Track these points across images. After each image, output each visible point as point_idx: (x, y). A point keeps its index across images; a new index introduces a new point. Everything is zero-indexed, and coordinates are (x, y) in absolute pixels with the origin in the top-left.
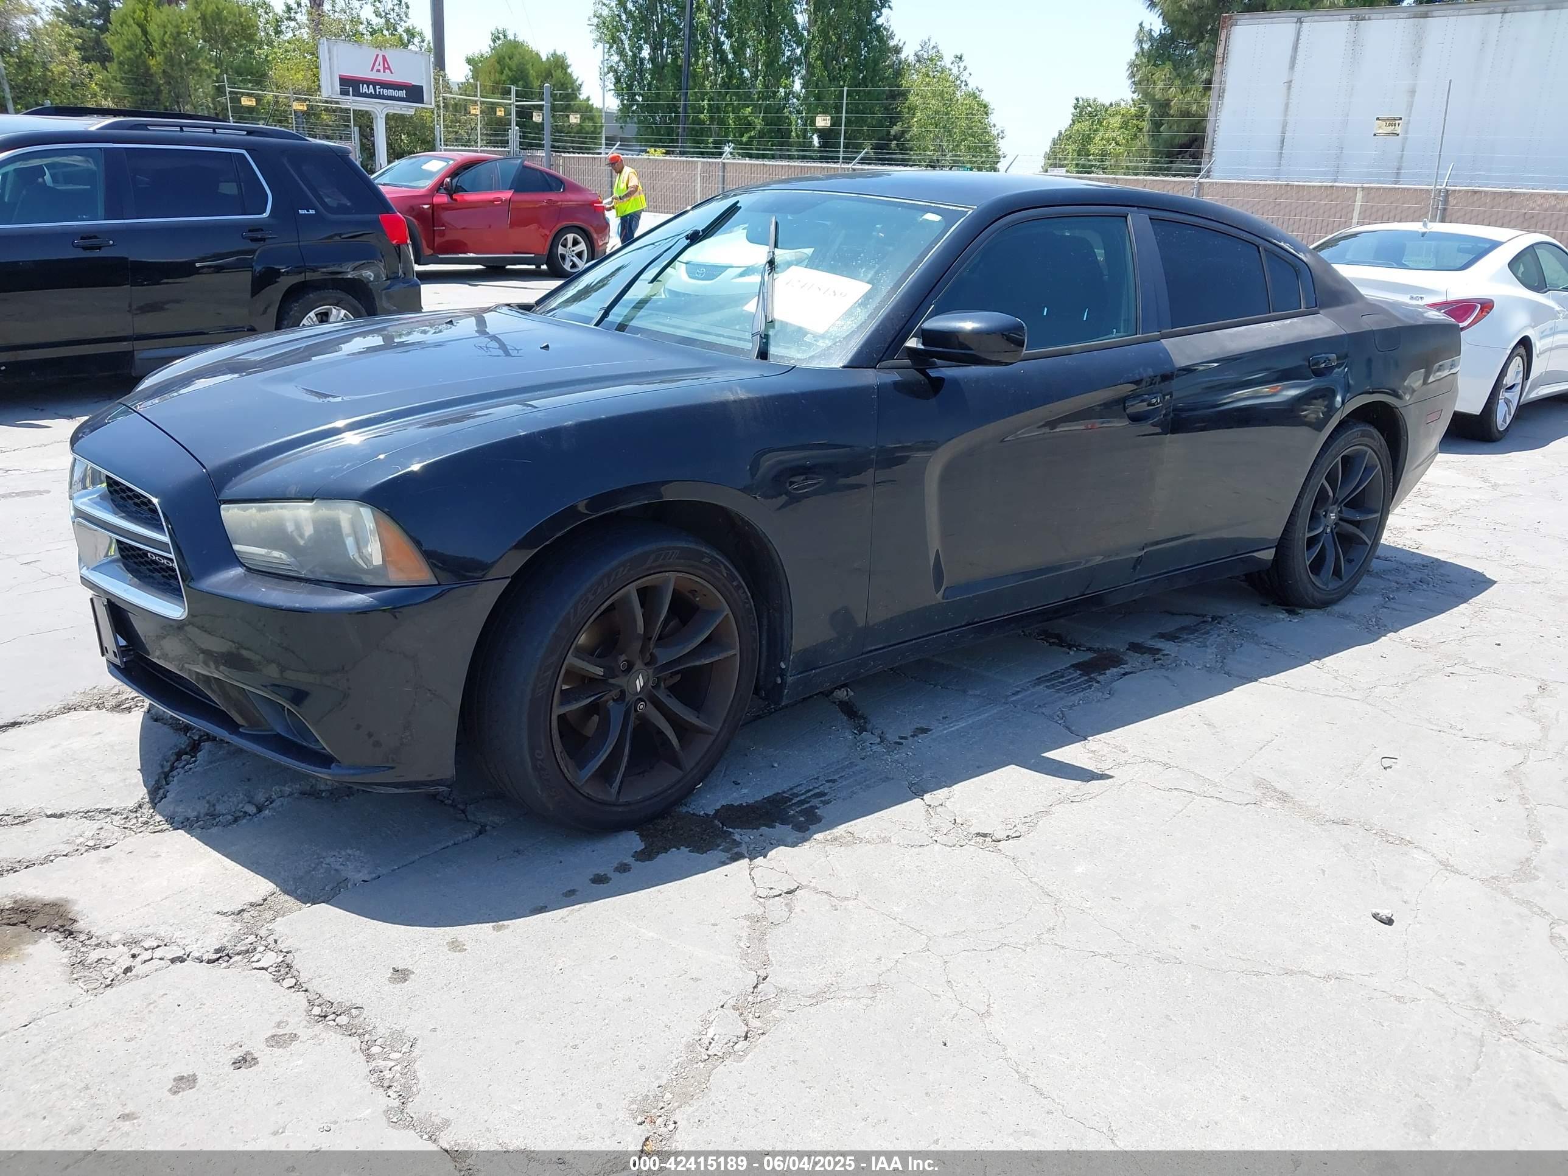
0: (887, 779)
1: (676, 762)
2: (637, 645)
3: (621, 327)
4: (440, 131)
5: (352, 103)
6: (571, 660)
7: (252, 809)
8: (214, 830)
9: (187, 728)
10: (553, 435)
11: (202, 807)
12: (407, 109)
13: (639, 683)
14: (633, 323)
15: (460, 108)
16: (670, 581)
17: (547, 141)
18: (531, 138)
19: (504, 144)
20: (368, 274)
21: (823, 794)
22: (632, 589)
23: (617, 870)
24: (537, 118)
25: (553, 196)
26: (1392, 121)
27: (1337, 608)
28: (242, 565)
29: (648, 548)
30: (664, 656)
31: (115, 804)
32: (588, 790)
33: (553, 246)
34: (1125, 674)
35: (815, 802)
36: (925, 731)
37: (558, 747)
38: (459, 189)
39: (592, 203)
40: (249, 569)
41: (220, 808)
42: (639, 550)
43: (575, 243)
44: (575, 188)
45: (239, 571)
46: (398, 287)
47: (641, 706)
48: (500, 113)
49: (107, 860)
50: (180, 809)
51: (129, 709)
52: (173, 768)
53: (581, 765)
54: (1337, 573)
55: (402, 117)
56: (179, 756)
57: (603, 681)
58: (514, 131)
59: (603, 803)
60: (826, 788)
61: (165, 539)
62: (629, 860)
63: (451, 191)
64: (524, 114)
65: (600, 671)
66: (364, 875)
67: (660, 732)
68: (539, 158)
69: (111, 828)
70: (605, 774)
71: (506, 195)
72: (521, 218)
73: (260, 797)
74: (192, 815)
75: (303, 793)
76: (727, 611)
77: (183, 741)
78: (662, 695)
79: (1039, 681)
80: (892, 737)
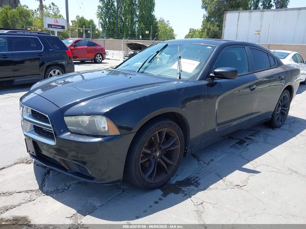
0: (210, 173)
1: (166, 173)
2: (158, 146)
3: (142, 72)
4: (69, 35)
5: (50, 29)
6: (144, 150)
7: (67, 188)
8: (59, 194)
9: (45, 167)
10: (144, 98)
11: (55, 188)
12: (61, 30)
13: (158, 154)
14: (146, 72)
15: (72, 30)
16: (165, 130)
17: (91, 37)
18: (88, 36)
19: (82, 37)
20: (64, 63)
21: (197, 177)
22: (157, 132)
23: (159, 200)
24: (89, 32)
25: (95, 47)
26: (258, 31)
27: (281, 128)
28: (69, 131)
29: (160, 123)
30: (163, 147)
31: (33, 188)
32: (147, 180)
33: (95, 57)
34: (248, 144)
35: (197, 179)
36: (213, 160)
37: (141, 171)
38: (76, 46)
39: (102, 49)
40: (71, 133)
41: (59, 188)
42: (158, 124)
43: (99, 56)
44: (99, 46)
45: (69, 133)
46: (70, 65)
47: (158, 160)
48: (82, 31)
49: (34, 204)
50: (49, 189)
51: (30, 163)
52: (45, 178)
53: (145, 174)
54: (281, 121)
55: (60, 32)
56: (45, 174)
57: (150, 154)
58: (84, 35)
59: (151, 183)
60: (197, 175)
61: (51, 126)
62: (161, 197)
63: (74, 46)
64: (86, 31)
65: (150, 152)
66: (99, 204)
67: (163, 166)
68: (90, 39)
69: (34, 195)
70: (150, 176)
71: (86, 47)
72: (89, 52)
73: (68, 185)
74: (52, 190)
75: (78, 183)
76: (177, 137)
77: (46, 171)
78: (163, 157)
79: (231, 147)
80: (206, 162)
